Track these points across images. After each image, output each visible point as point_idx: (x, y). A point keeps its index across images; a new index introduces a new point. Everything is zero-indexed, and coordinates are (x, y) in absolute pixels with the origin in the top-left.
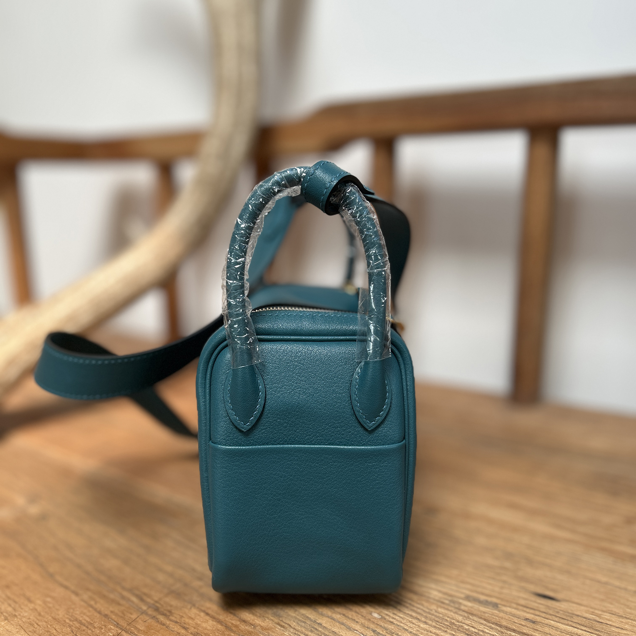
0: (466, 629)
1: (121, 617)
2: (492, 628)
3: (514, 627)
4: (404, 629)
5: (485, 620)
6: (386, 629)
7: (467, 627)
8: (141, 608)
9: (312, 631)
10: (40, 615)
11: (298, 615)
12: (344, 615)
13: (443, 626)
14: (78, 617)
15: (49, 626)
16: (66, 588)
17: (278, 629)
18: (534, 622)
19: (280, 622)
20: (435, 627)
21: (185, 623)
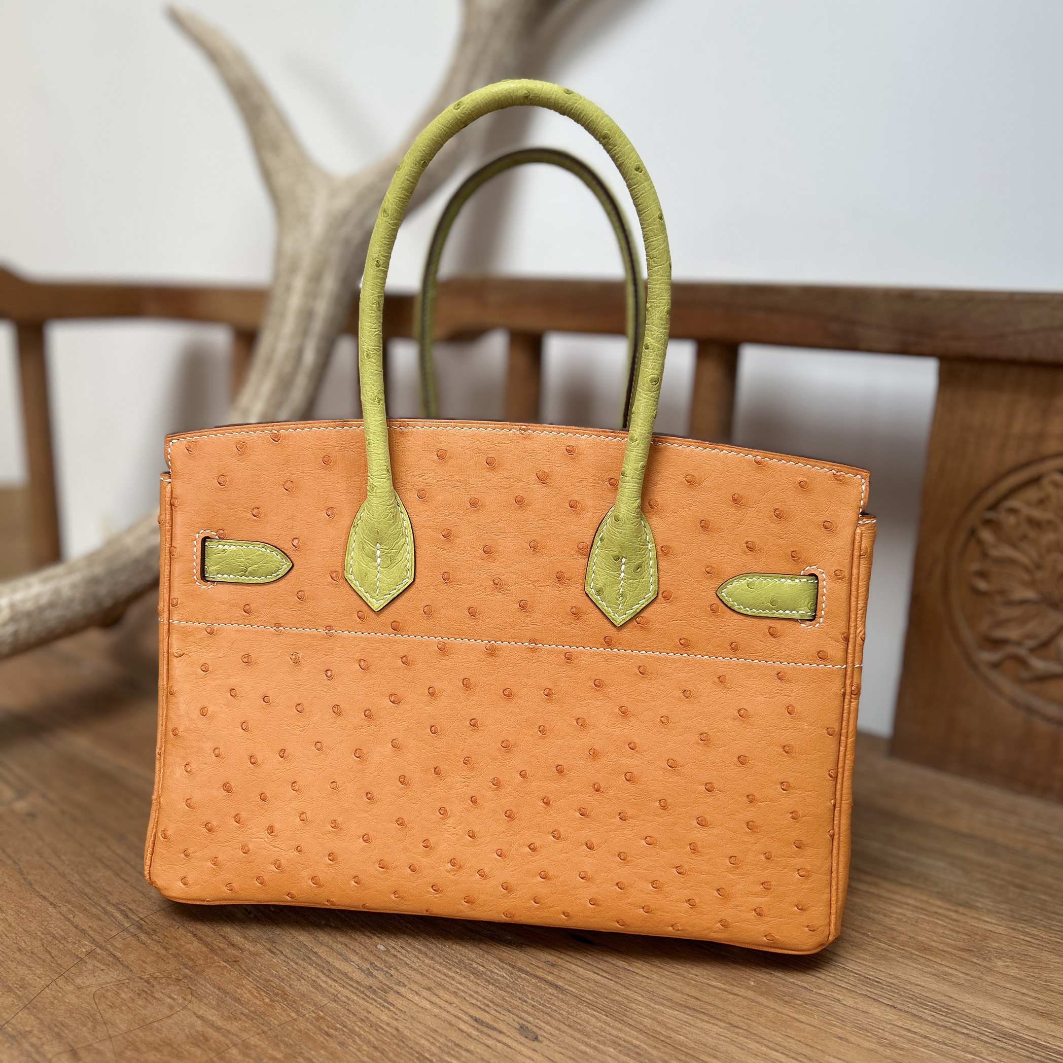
0: (474, 968)
1: (99, 933)
2: (503, 968)
3: (528, 969)
4: (406, 963)
5: (500, 960)
6: (385, 962)
7: (475, 965)
8: (122, 925)
9: (304, 960)
10: (10, 925)
11: (295, 942)
12: (346, 945)
13: (449, 963)
14: (50, 929)
15: (18, 938)
16: (44, 898)
17: (268, 955)
18: (553, 965)
19: (272, 948)
20: (441, 963)
21: (167, 943)
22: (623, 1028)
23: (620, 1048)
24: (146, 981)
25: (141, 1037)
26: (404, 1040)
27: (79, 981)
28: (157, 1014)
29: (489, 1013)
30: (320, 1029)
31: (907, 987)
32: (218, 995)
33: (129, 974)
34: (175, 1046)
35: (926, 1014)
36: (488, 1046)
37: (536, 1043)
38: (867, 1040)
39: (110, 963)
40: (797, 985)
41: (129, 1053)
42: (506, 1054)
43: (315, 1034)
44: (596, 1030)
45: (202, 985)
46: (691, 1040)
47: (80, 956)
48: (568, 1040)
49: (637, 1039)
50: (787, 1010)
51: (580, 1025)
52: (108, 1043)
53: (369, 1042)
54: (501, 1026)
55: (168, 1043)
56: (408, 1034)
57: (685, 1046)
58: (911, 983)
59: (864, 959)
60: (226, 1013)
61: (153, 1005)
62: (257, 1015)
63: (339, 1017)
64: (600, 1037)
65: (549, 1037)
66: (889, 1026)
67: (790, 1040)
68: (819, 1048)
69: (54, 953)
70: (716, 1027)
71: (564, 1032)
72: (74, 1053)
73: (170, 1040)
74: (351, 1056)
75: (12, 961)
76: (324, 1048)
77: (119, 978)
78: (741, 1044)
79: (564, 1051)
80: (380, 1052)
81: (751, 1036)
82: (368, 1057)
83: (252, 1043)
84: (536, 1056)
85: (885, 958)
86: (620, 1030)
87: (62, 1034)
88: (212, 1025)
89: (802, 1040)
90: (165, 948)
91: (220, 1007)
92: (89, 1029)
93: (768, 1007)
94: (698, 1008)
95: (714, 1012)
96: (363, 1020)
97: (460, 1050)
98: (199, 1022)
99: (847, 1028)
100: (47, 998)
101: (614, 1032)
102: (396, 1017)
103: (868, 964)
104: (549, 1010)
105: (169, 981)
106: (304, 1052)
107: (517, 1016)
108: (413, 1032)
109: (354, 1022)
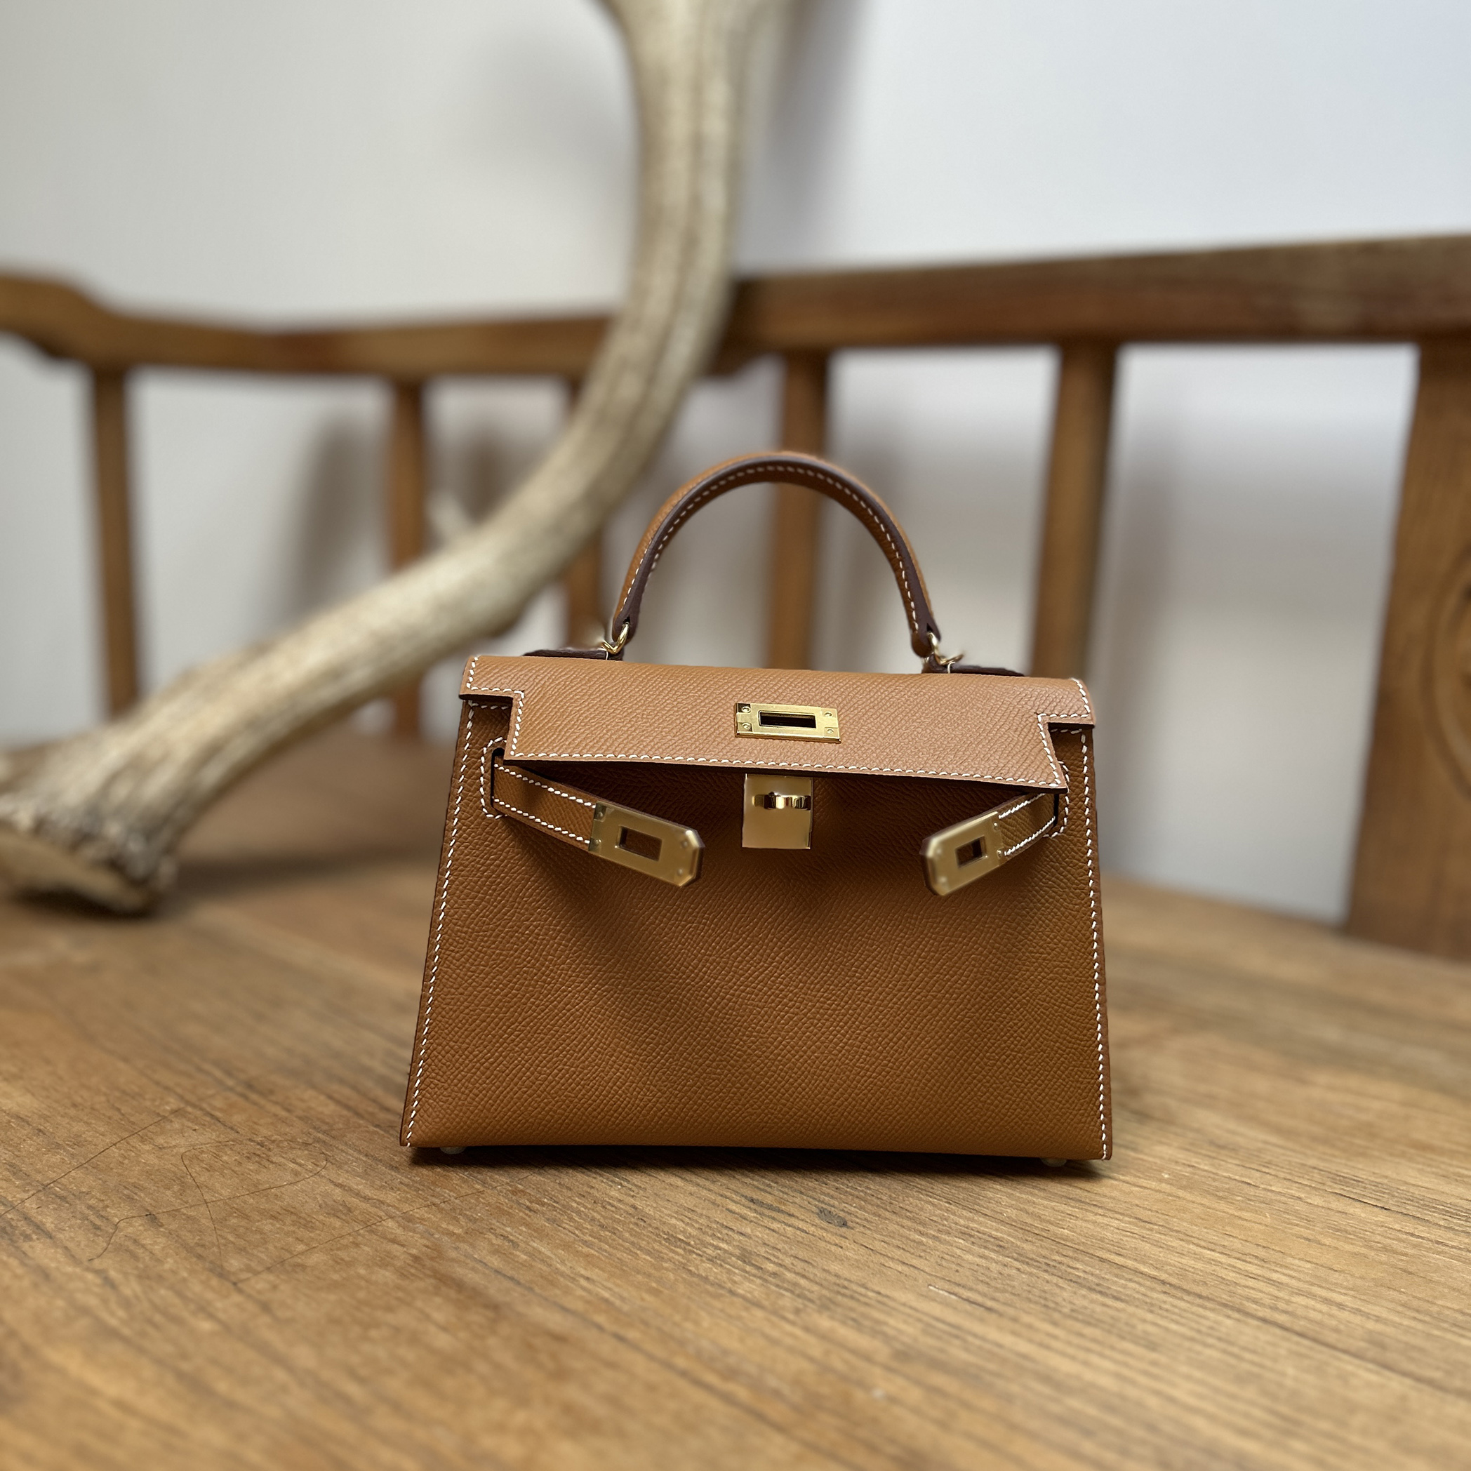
22: (976, 1218)
23: (972, 1239)
24: (258, 1144)
25: (251, 1204)
26: (645, 1219)
27: (160, 1140)
28: (276, 1180)
29: (770, 1193)
30: (519, 1204)
31: (1401, 1188)
32: (365, 1162)
33: (234, 1135)
34: (303, 1215)
35: (1436, 1218)
36: (773, 1230)
37: (844, 1229)
38: (1348, 1243)
39: (206, 1123)
40: (1235, 1180)
41: (234, 1221)
42: (800, 1239)
43: (511, 1207)
44: (935, 1219)
45: (342, 1151)
46: (1080, 1234)
47: (162, 1114)
48: (893, 1227)
49: (997, 1230)
50: (1223, 1206)
51: (911, 1212)
52: (203, 1209)
53: (593, 1219)
54: (792, 1210)
55: (290, 1211)
56: (652, 1213)
57: (1072, 1241)
58: (1406, 1183)
59: (1334, 1156)
60: (378, 1182)
61: (269, 1169)
62: (424, 1186)
63: (547, 1191)
64: (941, 1227)
65: (865, 1223)
66: (1379, 1229)
67: (1231, 1239)
68: (1277, 1248)
69: (124, 1109)
70: (1117, 1222)
71: (886, 1219)
72: (152, 1219)
73: (295, 1208)
74: (567, 1235)
75: (62, 1116)
76: (527, 1225)
77: (222, 1138)
78: (1158, 1242)
79: (886, 1239)
80: (609, 1231)
81: (1171, 1233)
82: (590, 1235)
83: (417, 1216)
84: (845, 1243)
85: (1363, 1155)
86: (973, 1220)
87: (136, 1197)
88: (358, 1194)
89: (1250, 1239)
90: (289, 1111)
91: (370, 1175)
92: (174, 1193)
93: (1194, 1202)
94: (1088, 1201)
95: (1111, 1205)
96: (584, 1196)
97: (730, 1233)
98: (338, 1190)
99: (1316, 1228)
100: (114, 1157)
101: (962, 1222)
102: (632, 1193)
103: (1338, 1160)
104: (862, 1194)
105: (293, 1145)
106: (493, 1227)
107: (814, 1199)
108: (660, 1211)
109: (570, 1197)
